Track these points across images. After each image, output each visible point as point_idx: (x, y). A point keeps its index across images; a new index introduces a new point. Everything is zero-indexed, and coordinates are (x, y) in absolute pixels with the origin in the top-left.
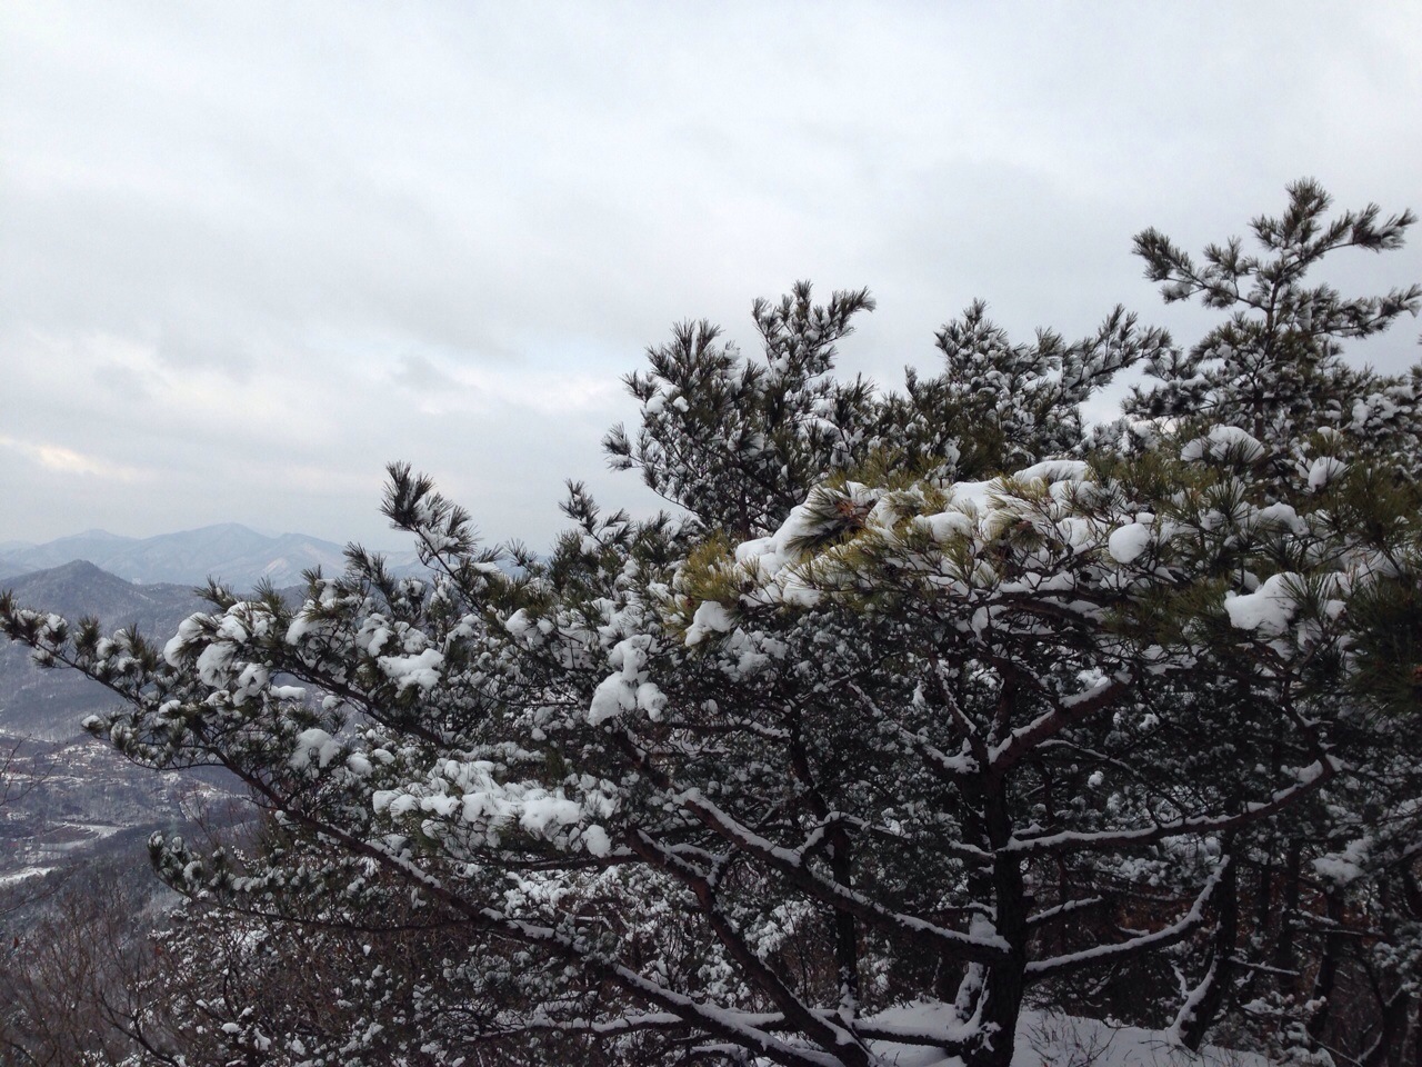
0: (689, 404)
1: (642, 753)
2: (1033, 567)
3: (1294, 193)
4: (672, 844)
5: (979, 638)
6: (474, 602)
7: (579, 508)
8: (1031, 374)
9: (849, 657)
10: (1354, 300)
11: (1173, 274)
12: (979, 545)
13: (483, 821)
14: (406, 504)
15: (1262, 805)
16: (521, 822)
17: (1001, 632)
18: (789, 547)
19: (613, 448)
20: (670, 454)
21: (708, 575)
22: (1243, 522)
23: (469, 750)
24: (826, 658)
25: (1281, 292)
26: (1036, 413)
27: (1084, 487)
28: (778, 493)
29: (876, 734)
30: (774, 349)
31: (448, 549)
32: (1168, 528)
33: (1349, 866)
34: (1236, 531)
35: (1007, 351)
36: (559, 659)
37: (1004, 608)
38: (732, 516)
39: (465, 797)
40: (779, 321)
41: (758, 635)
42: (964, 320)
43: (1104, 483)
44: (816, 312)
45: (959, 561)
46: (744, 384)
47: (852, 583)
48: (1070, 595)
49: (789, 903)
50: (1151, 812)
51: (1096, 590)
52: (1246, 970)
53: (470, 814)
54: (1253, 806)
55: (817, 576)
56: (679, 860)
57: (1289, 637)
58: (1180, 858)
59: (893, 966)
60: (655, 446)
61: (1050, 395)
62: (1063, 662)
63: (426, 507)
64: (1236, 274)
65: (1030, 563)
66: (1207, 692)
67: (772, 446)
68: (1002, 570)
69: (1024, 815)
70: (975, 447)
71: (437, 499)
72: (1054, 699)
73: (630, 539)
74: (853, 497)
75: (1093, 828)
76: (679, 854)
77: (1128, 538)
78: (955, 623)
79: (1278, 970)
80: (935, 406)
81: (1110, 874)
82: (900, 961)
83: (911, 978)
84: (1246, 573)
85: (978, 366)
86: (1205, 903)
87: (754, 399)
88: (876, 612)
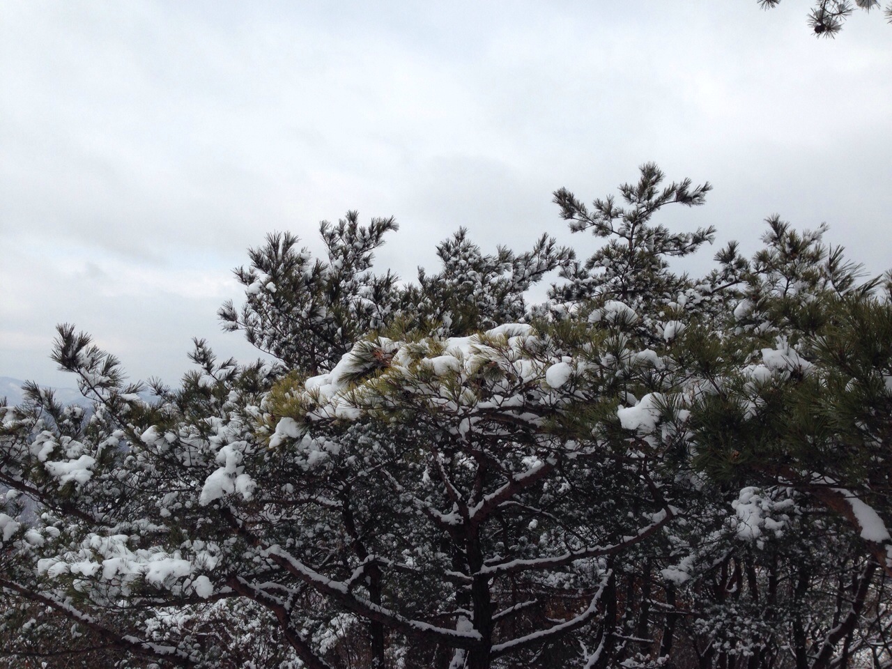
0: (277, 287)
1: (240, 522)
2: (498, 391)
3: (643, 171)
4: (262, 582)
5: (464, 438)
6: (120, 421)
7: (202, 357)
8: (494, 273)
9: (381, 453)
10: (677, 234)
11: (576, 216)
12: (464, 377)
13: (118, 578)
14: (70, 353)
15: (631, 538)
16: (147, 578)
17: (477, 434)
18: (340, 380)
19: (225, 316)
20: (265, 321)
21: (285, 400)
22: (626, 361)
23: (112, 526)
24: (366, 453)
25: (637, 229)
26: (498, 297)
27: (531, 339)
28: (335, 345)
29: (398, 502)
30: (334, 254)
31: (102, 385)
32: (582, 366)
33: (682, 573)
34: (622, 367)
35: (480, 259)
36: (180, 460)
37: (480, 419)
38: (306, 361)
39: (104, 562)
40: (337, 236)
41: (321, 439)
42: (453, 239)
43: (542, 337)
44: (361, 230)
45: (451, 388)
46: (314, 275)
47: (381, 403)
48: (521, 409)
49: (341, 615)
50: (566, 544)
51: (536, 406)
52: (621, 640)
53: (108, 573)
54: (627, 538)
55: (358, 399)
56: (265, 594)
57: (657, 434)
58: (583, 572)
59: (408, 652)
60: (254, 315)
61: (506, 286)
62: (514, 453)
63: (86, 355)
64: (612, 217)
65: (497, 389)
66: (598, 468)
67: (331, 315)
68: (479, 393)
69: (491, 549)
70: (461, 317)
71: (94, 350)
72: (510, 477)
73: (237, 377)
74: (383, 347)
75: (531, 555)
76: (265, 590)
77: (558, 372)
78: (449, 429)
79: (640, 639)
80: (436, 292)
81: (542, 584)
82: (412, 648)
83: (420, 659)
84: (628, 394)
85: (462, 268)
86: (598, 600)
87: (320, 286)
88: (397, 423)
